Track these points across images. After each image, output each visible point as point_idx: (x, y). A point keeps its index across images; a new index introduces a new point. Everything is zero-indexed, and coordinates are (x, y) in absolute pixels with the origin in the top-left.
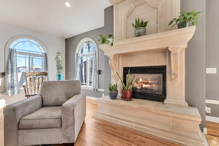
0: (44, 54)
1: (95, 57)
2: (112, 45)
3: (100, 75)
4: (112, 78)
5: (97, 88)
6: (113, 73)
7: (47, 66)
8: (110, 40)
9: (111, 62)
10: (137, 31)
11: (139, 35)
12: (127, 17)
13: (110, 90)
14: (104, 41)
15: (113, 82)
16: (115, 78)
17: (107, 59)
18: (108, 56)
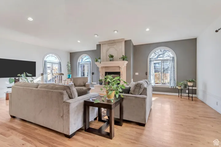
0: (59, 63)
1: (91, 65)
2: (100, 63)
3: (93, 75)
4: (100, 77)
5: (91, 82)
6: (101, 74)
7: (61, 69)
8: (99, 60)
9: (100, 70)
10: (110, 59)
11: (111, 61)
12: (107, 51)
13: (100, 81)
14: (97, 61)
15: (101, 78)
16: (101, 76)
17: (98, 68)
18: (99, 67)
